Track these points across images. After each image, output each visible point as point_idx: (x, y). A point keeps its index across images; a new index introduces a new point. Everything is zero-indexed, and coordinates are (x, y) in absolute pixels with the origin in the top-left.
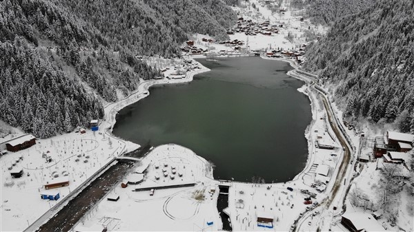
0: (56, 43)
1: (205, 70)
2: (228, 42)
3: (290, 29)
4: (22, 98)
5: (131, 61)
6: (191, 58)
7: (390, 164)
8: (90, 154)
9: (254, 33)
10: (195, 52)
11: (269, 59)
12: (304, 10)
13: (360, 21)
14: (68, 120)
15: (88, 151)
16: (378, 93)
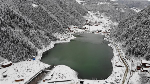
0: (22, 28)
1: (74, 38)
2: (83, 28)
3: (104, 24)
4: (8, 48)
5: (48, 35)
6: (69, 34)
7: (143, 72)
8: (32, 69)
9: (92, 25)
10: (71, 31)
11: (97, 34)
12: (109, 17)
13: (129, 21)
14: (24, 56)
15: (31, 67)
16: (137, 46)
